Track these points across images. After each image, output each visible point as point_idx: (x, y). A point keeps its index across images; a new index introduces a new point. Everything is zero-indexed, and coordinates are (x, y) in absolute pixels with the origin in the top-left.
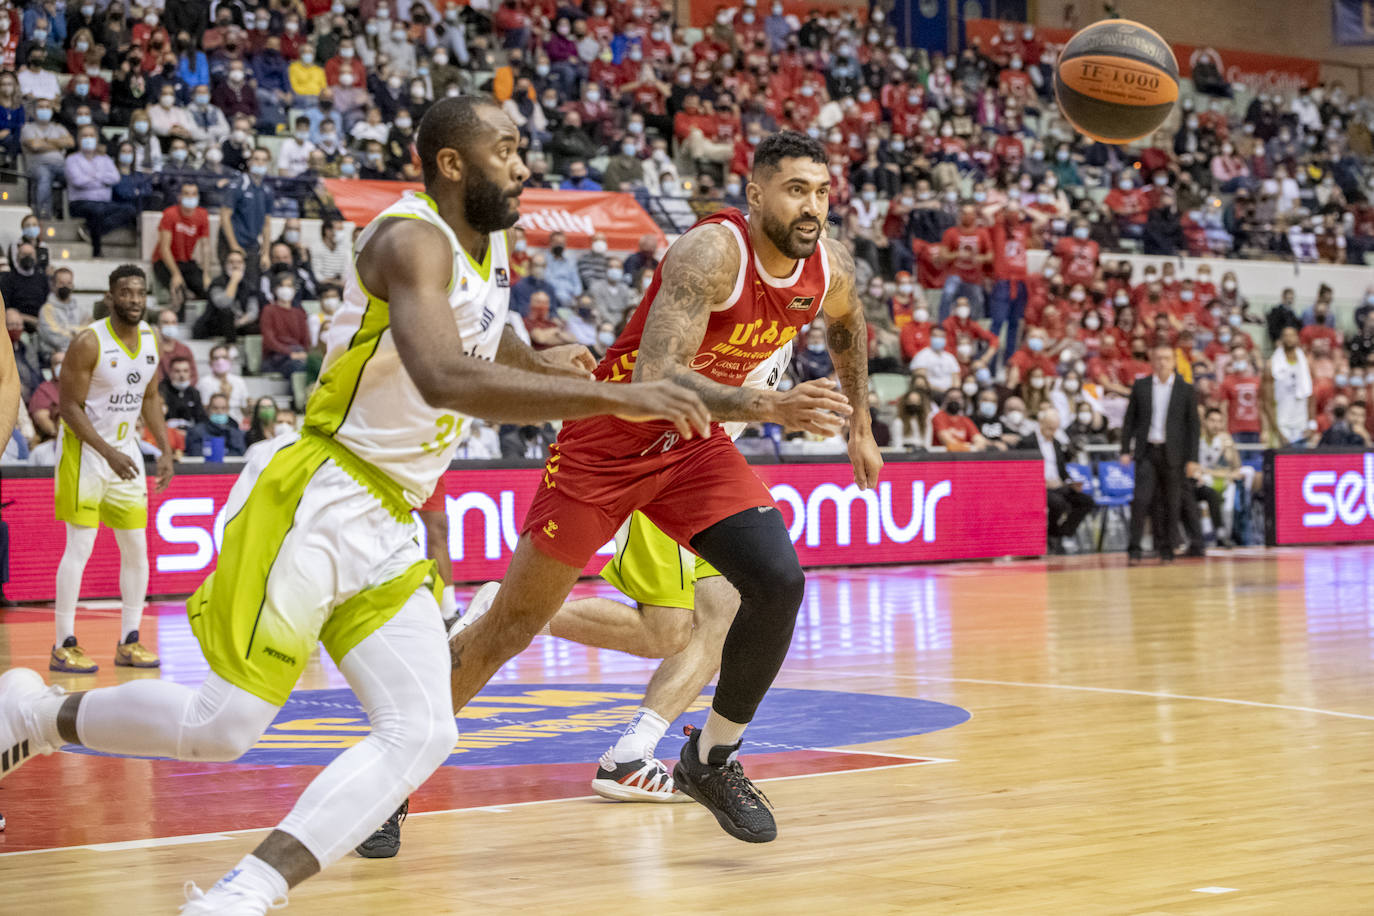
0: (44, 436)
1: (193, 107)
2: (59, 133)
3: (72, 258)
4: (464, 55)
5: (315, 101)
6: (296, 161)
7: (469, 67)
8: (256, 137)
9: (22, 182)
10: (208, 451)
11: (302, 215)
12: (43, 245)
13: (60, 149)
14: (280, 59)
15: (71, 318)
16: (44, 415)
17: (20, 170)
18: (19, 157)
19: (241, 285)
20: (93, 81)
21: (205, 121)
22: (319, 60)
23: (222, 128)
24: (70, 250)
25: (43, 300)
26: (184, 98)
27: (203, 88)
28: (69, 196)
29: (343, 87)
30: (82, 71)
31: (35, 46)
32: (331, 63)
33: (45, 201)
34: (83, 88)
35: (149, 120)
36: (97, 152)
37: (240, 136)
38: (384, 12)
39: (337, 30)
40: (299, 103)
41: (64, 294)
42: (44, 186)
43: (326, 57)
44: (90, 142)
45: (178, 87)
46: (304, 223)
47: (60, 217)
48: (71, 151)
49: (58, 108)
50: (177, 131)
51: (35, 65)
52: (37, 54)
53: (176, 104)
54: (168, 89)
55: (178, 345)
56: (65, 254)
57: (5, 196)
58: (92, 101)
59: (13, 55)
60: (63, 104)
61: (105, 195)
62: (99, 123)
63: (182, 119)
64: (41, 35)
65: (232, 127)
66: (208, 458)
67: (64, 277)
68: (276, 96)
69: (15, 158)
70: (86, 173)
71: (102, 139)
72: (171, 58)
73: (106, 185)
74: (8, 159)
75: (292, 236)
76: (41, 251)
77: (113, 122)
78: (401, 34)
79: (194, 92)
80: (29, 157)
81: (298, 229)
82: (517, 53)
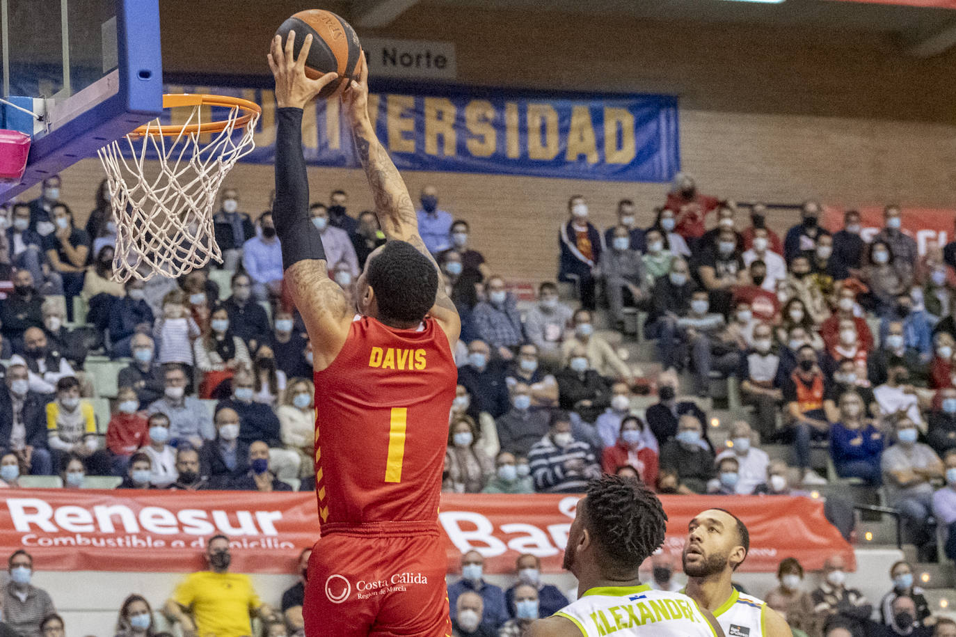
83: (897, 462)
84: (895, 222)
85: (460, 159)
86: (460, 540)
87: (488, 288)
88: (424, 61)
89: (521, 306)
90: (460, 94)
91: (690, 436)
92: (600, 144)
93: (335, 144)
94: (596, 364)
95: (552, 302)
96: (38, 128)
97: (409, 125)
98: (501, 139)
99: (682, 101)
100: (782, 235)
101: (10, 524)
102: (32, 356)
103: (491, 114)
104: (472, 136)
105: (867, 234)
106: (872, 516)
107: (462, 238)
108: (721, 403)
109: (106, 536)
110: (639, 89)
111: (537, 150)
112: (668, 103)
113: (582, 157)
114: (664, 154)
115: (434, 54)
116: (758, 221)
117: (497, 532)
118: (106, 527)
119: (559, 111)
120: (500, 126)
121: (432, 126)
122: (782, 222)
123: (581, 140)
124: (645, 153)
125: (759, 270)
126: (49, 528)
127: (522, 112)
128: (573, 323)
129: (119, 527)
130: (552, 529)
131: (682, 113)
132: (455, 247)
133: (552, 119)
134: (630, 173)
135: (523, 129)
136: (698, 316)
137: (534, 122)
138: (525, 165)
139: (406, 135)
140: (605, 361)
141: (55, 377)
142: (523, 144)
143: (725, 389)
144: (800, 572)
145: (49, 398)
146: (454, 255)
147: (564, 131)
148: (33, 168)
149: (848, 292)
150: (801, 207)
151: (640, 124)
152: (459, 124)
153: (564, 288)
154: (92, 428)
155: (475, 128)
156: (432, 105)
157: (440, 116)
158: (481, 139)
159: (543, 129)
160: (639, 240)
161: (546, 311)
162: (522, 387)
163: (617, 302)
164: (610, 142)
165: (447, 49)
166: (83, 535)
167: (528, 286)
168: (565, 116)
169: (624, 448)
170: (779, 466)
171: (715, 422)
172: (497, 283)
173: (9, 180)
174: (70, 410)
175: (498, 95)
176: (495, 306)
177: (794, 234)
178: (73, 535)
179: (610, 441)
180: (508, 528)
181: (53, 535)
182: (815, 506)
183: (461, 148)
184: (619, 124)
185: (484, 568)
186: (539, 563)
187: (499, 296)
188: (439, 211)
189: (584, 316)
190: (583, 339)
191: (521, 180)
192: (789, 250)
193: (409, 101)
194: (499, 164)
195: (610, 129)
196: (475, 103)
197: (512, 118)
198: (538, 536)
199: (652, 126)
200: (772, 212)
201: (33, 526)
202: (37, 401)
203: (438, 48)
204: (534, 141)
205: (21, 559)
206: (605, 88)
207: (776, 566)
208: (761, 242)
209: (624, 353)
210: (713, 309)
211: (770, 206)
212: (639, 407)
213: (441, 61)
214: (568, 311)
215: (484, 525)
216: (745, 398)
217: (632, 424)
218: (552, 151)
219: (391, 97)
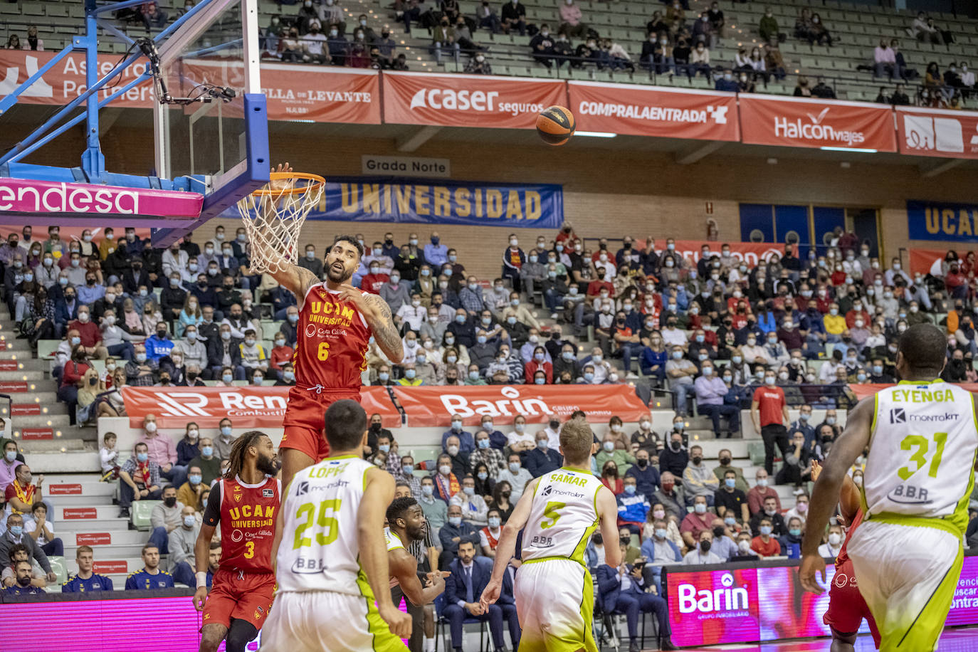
0: (690, 548)
1: (767, 345)
2: (688, 365)
3: (700, 439)
4: (929, 305)
5: (840, 337)
6: (832, 375)
7: (932, 311)
8: (806, 361)
9: (668, 396)
10: (790, 552)
11: (838, 407)
12: (685, 433)
13: (689, 375)
14: (817, 313)
15: (702, 475)
16: (688, 534)
17: (666, 389)
18: (665, 381)
19: (803, 451)
20: (707, 333)
21: (775, 353)
22: (842, 312)
23: (786, 357)
24: (699, 435)
25: (685, 466)
26: (761, 341)
27: (773, 334)
28: (697, 403)
29: (858, 328)
30: (700, 328)
31: (670, 314)
32: (849, 314)
33: (682, 406)
34: (701, 338)
35: (742, 355)
36: (713, 375)
37: (796, 361)
38: (879, 282)
39: (851, 294)
40: (831, 339)
41: (697, 461)
42: (682, 397)
43: (846, 310)
44: (708, 370)
45: (758, 334)
46: (838, 411)
47: (692, 415)
48: (697, 376)
49: (687, 350)
50: (758, 360)
51: (671, 325)
52: (672, 319)
53: (757, 344)
54: (752, 335)
55: (768, 489)
56: (696, 437)
57: (659, 404)
58: (707, 345)
59: (657, 320)
60: (690, 348)
61: (720, 401)
62: (712, 358)
63: (762, 353)
64: (673, 307)
65: (792, 357)
66: (790, 556)
67: (697, 451)
68: (817, 336)
69: (663, 382)
70: (707, 388)
71: (715, 368)
72: (751, 317)
73: (721, 396)
74: (659, 383)
75: (831, 420)
76: (685, 437)
77: (719, 357)
78: (889, 294)
79: (767, 337)
80: (671, 381)
81: (834, 416)
82: (959, 302)
83: (671, 366)
84: (672, 246)
85: (453, 218)
86: (451, 409)
87: (468, 281)
88: (433, 168)
89: (484, 291)
90: (452, 185)
91: (568, 355)
92: (523, 210)
93: (389, 211)
94: (521, 319)
95: (500, 288)
96: (208, 191)
97: (426, 201)
98: (473, 207)
99: (565, 188)
100: (614, 253)
101: (221, 405)
102: (233, 318)
103: (468, 195)
104: (458, 206)
105: (658, 252)
106: (660, 394)
107: (453, 258)
108: (584, 339)
109: (270, 411)
110: (543, 182)
111: (491, 213)
112: (558, 188)
113: (514, 216)
114: (555, 215)
115: (439, 165)
116: (603, 247)
117: (470, 405)
118: (271, 406)
119: (503, 193)
120: (472, 201)
121: (438, 201)
122: (614, 248)
123: (514, 207)
124: (546, 214)
125: (601, 271)
126: (241, 407)
127: (484, 194)
128: (511, 298)
129: (276, 404)
130: (497, 403)
131: (565, 194)
132: (450, 262)
133: (499, 197)
134: (539, 224)
135: (484, 202)
136: (573, 296)
137: (490, 198)
138: (486, 220)
139: (425, 206)
140: (526, 318)
141: (244, 329)
142: (484, 210)
143: (587, 332)
144: (621, 423)
145: (242, 340)
146: (448, 266)
147: (505, 203)
148: (205, 212)
149: (650, 282)
150: (622, 240)
151: (543, 199)
152: (452, 200)
153: (506, 281)
154: (263, 357)
155: (460, 202)
156: (438, 190)
157: (442, 196)
158: (463, 207)
159: (494, 202)
160: (543, 258)
161: (498, 293)
162: (482, 332)
163: (530, 288)
164: (528, 209)
165: (446, 162)
166: (259, 410)
167: (487, 281)
168: (505, 195)
169: (536, 362)
170: (614, 369)
171: (581, 348)
172: (473, 279)
173: (193, 219)
174: (250, 346)
175: (471, 185)
176: (472, 291)
177: (621, 253)
178: (253, 410)
179: (528, 359)
180: (475, 403)
181: (244, 410)
182: (631, 389)
183: (453, 212)
184: (533, 199)
185: (463, 424)
186: (492, 420)
187: (474, 286)
188: (440, 243)
189: (515, 295)
190: (514, 307)
191: (483, 228)
192: (618, 261)
193: (426, 189)
194: (472, 220)
195: (528, 201)
196: (459, 189)
197: (478, 197)
198: (490, 406)
199: (550, 200)
200: (611, 243)
201: (233, 406)
202: (235, 341)
203: (440, 162)
204: (490, 208)
205: (226, 422)
206: (524, 181)
207: (608, 420)
208: (604, 257)
209: (535, 314)
210: (579, 292)
211: (609, 240)
212: (542, 342)
213: (442, 168)
214: (508, 292)
215: (463, 401)
216: (596, 336)
217: (540, 350)
218: (499, 213)
219: (417, 187)
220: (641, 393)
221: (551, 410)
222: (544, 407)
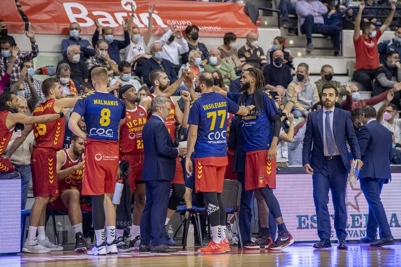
9: (275, 15)
17: (274, 9)
24: (302, 52)
47: (297, 34)
56: (299, 54)
57: (266, 23)
61: (321, 20)
86: (72, 17)
106: (268, 13)
182: (240, 8)
198: (109, 17)
215: (84, 11)
220: (250, 11)
221: (165, 23)
222: (159, 21)
